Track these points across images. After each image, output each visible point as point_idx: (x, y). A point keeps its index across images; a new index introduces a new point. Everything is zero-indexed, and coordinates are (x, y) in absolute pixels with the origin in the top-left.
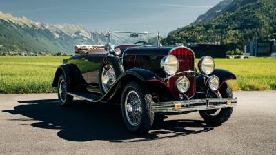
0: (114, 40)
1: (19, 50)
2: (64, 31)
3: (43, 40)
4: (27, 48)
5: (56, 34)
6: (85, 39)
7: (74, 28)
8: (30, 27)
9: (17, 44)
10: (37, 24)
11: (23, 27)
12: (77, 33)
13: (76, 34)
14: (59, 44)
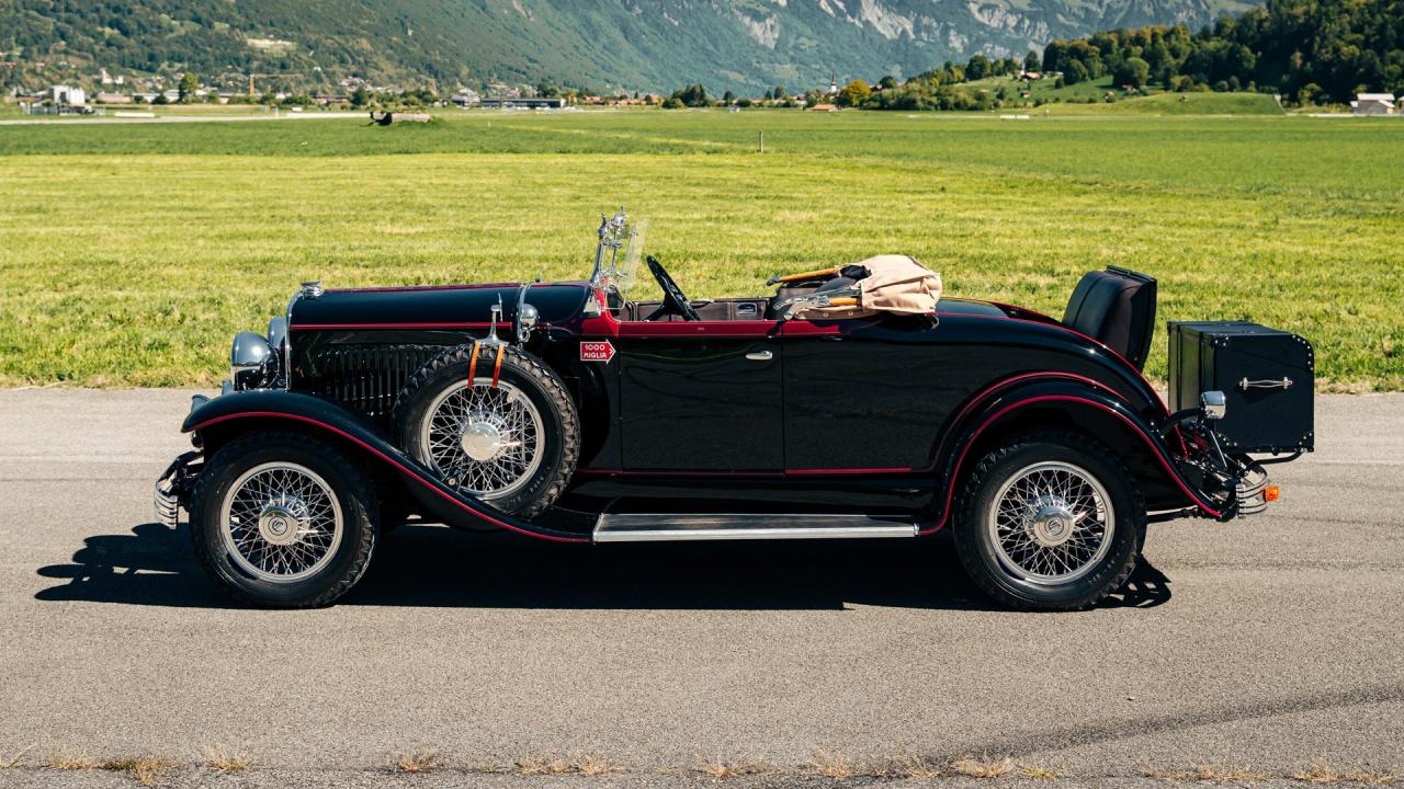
4: (436, 57)
9: (376, 34)
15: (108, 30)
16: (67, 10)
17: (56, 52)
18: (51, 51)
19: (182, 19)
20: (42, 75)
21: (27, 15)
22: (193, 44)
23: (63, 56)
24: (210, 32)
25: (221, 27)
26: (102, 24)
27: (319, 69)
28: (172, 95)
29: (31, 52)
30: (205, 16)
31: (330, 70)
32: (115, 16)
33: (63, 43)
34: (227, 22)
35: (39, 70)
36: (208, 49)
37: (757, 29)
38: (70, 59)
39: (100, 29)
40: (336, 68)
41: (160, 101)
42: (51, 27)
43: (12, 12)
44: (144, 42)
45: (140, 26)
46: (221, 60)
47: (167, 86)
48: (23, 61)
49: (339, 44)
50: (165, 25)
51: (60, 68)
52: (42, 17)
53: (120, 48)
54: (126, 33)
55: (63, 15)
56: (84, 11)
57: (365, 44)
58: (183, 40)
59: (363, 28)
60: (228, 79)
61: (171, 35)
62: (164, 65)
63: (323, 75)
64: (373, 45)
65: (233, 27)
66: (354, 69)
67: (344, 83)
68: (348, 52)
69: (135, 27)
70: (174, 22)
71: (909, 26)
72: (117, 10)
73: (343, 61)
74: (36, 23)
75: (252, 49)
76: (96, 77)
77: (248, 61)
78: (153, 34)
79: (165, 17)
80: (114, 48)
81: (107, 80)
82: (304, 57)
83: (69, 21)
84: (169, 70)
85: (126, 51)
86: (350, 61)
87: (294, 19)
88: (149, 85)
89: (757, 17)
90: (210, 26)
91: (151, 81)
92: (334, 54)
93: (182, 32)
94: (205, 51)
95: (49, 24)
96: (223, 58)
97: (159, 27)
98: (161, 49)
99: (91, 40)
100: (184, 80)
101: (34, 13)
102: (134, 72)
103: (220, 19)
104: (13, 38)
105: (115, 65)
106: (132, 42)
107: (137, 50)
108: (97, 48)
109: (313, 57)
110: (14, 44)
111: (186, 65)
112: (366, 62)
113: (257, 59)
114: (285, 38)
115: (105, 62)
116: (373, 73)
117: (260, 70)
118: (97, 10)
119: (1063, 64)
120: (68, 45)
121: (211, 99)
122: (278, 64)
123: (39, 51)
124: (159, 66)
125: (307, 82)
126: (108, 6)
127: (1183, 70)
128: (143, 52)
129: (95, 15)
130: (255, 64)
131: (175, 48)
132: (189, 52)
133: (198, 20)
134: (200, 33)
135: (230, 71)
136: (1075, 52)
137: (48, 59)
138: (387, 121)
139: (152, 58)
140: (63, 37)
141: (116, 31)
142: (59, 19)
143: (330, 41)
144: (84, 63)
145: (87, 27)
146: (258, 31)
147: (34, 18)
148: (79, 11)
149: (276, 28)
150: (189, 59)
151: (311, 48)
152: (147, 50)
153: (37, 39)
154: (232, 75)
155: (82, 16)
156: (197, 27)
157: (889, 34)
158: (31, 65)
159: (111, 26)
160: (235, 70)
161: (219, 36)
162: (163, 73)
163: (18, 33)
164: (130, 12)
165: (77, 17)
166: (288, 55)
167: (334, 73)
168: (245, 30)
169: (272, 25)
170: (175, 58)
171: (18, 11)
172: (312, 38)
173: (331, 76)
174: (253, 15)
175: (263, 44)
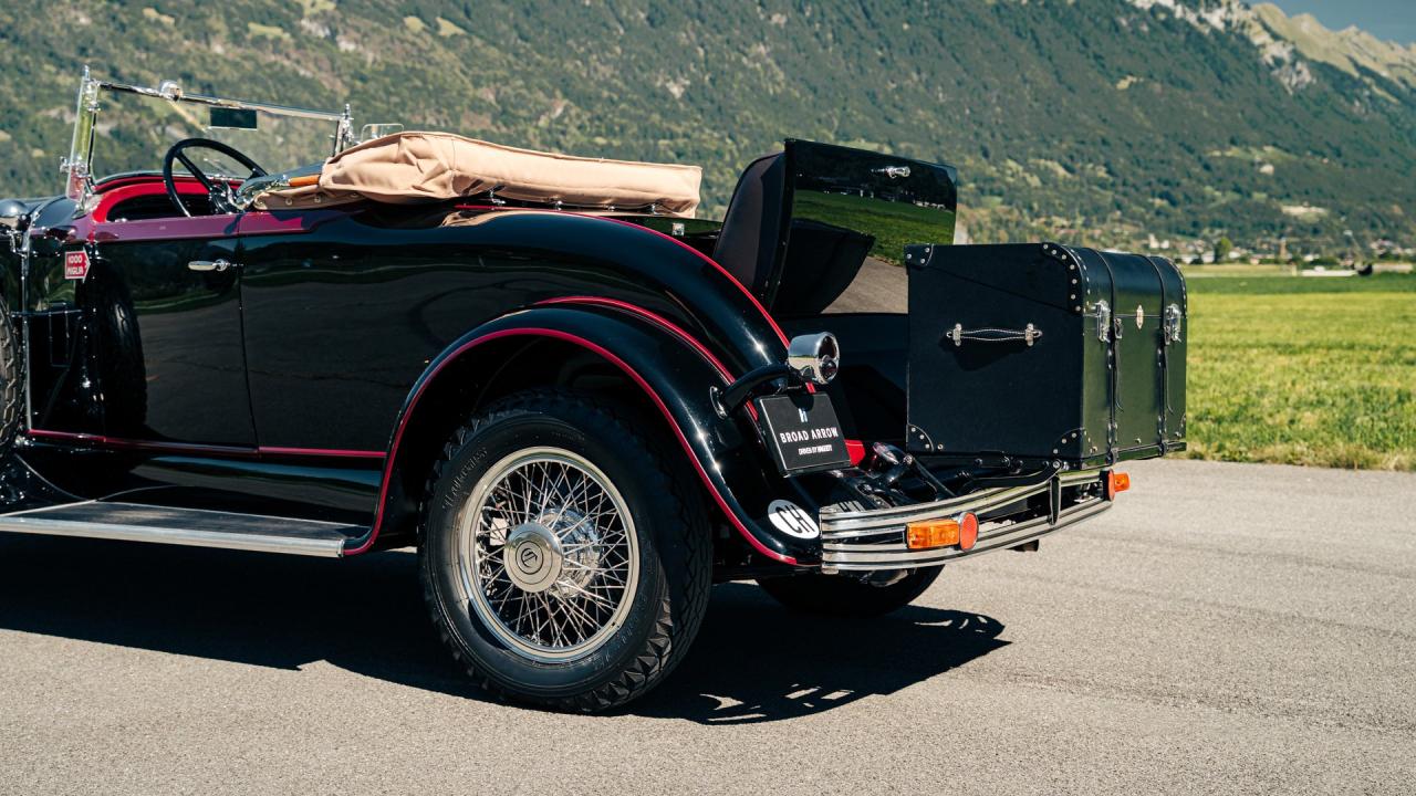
15: (1158, 202)
16: (1124, 184)
17: (1113, 221)
18: (1109, 220)
19: (1224, 191)
20: (1099, 240)
21: (1090, 190)
22: (1232, 211)
23: (1117, 224)
24: (1248, 201)
25: (1259, 196)
26: (1153, 196)
27: (1349, 233)
28: (1208, 257)
29: (1091, 221)
30: (1244, 187)
31: (1360, 234)
32: (1166, 189)
33: (1119, 213)
34: (1265, 191)
35: (1096, 236)
36: (1247, 217)
38: (1124, 226)
39: (1150, 200)
40: (1368, 232)
41: (1199, 262)
42: (1110, 200)
43: (1078, 187)
44: (1189, 211)
45: (1187, 197)
46: (1257, 226)
47: (1207, 249)
48: (1083, 230)
49: (1371, 209)
50: (1208, 196)
51: (1114, 234)
52: (1102, 191)
53: (1167, 216)
54: (1173, 203)
55: (1121, 189)
56: (1139, 184)
57: (1397, 210)
58: (1226, 208)
59: (1395, 195)
60: (1262, 243)
61: (1213, 205)
62: (1206, 231)
63: (1354, 240)
64: (1403, 210)
65: (1270, 196)
66: (1384, 233)
67: (1374, 246)
68: (1380, 218)
69: (1181, 197)
70: (1218, 194)
72: (1166, 183)
73: (1373, 226)
74: (1097, 196)
75: (1288, 216)
76: (1145, 242)
77: (1283, 226)
78: (1198, 204)
79: (1208, 189)
80: (1162, 217)
81: (1155, 245)
82: (1336, 222)
83: (1125, 194)
84: (1210, 235)
85: (1173, 219)
86: (1380, 225)
87: (1328, 188)
88: (1191, 248)
90: (1249, 195)
91: (1193, 245)
92: (1366, 219)
93: (1224, 201)
94: (1243, 219)
95: (1109, 194)
96: (1259, 225)
97: (1203, 198)
98: (1201, 217)
99: (1143, 210)
100: (1220, 244)
101: (1095, 188)
102: (1179, 237)
103: (1259, 189)
104: (1077, 210)
105: (1163, 232)
106: (1179, 211)
107: (1183, 218)
108: (1148, 217)
109: (1346, 222)
110: (1077, 214)
111: (1225, 231)
112: (1397, 227)
113: (1291, 225)
114: (1319, 205)
115: (1153, 229)
116: (1404, 236)
117: (1293, 234)
118: (1150, 184)
120: (1123, 214)
121: (1243, 260)
122: (1311, 229)
123: (1098, 220)
124: (1200, 232)
125: (1337, 245)
126: (1159, 180)
128: (1187, 219)
129: (1147, 188)
130: (1289, 229)
131: (1217, 216)
132: (1228, 219)
133: (1237, 190)
134: (1240, 202)
135: (1265, 236)
137: (1105, 227)
138: (1367, 272)
139: (1195, 224)
140: (1119, 207)
141: (1165, 203)
142: (1116, 192)
143: (1361, 208)
144: (1136, 230)
145: (1141, 199)
146: (1294, 199)
147: (1096, 192)
148: (1134, 186)
149: (1307, 196)
150: (1230, 226)
151: (1343, 214)
152: (1191, 218)
153: (1097, 209)
154: (1268, 239)
155: (1137, 190)
156: (1236, 196)
158: (1090, 232)
159: (1161, 197)
160: (1269, 235)
161: (1257, 205)
162: (1205, 238)
163: (1082, 206)
164: (1178, 184)
165: (1133, 190)
166: (1321, 221)
167: (1364, 237)
168: (1281, 198)
169: (1307, 193)
170: (1215, 224)
171: (1082, 185)
172: (1345, 205)
173: (1362, 241)
174: (1290, 185)
175: (1297, 211)
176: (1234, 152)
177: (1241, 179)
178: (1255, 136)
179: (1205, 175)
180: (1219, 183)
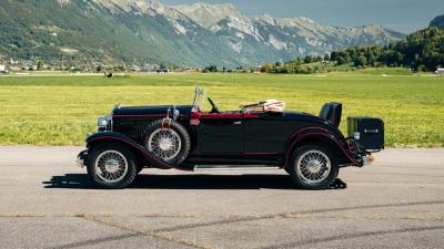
0: (303, 38)
1: (110, 59)
2: (195, 19)
3: (153, 38)
4: (126, 55)
5: (178, 26)
6: (239, 35)
7: (218, 12)
8: (127, 10)
9: (105, 47)
10: (139, 4)
11: (112, 12)
12: (224, 22)
13: (219, 24)
14: (187, 48)
15: (13, 46)
19: (38, 42)
22: (42, 50)
24: (48, 46)
25: (52, 44)
26: (11, 43)
27: (85, 59)
28: (35, 67)
30: (46, 41)
31: (89, 59)
32: (16, 40)
34: (54, 42)
36: (48, 52)
37: (234, 46)
39: (10, 45)
40: (91, 58)
41: (31, 69)
44: (25, 49)
45: (24, 44)
46: (52, 56)
47: (33, 64)
49: (92, 50)
50: (33, 44)
53: (17, 51)
54: (19, 46)
56: (5, 38)
57: (101, 51)
59: (101, 45)
60: (54, 62)
61: (35, 47)
62: (33, 57)
63: (87, 61)
64: (104, 51)
65: (56, 45)
66: (97, 59)
67: (94, 64)
68: (96, 53)
69: (22, 44)
70: (36, 43)
71: (285, 46)
72: (16, 38)
73: (94, 56)
75: (63, 52)
76: (9, 61)
77: (62, 56)
78: (29, 47)
79: (33, 41)
80: (15, 52)
81: (12, 62)
82: (80, 55)
84: (34, 59)
85: (19, 52)
86: (96, 56)
87: (77, 42)
88: (27, 64)
89: (234, 42)
90: (48, 44)
91: (28, 62)
92: (91, 54)
93: (39, 46)
94: (46, 53)
97: (31, 44)
98: (32, 52)
99: (7, 49)
100: (39, 62)
102: (22, 60)
103: (52, 42)
105: (15, 57)
106: (21, 49)
107: (23, 52)
108: (9, 51)
109: (84, 55)
111: (40, 57)
112: (102, 57)
113: (64, 56)
114: (74, 48)
115: (12, 56)
116: (104, 60)
117: (65, 59)
118: (9, 38)
119: (337, 58)
121: (49, 68)
122: (71, 57)
124: (31, 57)
125: (82, 63)
126: (13, 37)
127: (378, 60)
129: (8, 40)
131: (36, 52)
132: (41, 53)
133: (44, 42)
134: (45, 47)
135: (55, 60)
136: (341, 54)
138: (110, 76)
139: (28, 55)
141: (16, 46)
143: (89, 50)
144: (4, 56)
145: (6, 44)
146: (65, 46)
149: (71, 45)
150: (41, 55)
151: (83, 52)
152: (26, 52)
155: (5, 41)
156: (43, 44)
157: (279, 48)
159: (14, 44)
160: (57, 59)
161: (51, 48)
162: (32, 60)
164: (20, 39)
165: (2, 41)
166: (75, 54)
168: (60, 45)
169: (69, 44)
170: (35, 55)
172: (84, 48)
173: (90, 61)
174: (63, 40)
175: (66, 50)
176: (42, 27)
177: (45, 38)
178: (49, 21)
179: (31, 36)
180: (36, 39)
